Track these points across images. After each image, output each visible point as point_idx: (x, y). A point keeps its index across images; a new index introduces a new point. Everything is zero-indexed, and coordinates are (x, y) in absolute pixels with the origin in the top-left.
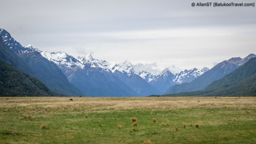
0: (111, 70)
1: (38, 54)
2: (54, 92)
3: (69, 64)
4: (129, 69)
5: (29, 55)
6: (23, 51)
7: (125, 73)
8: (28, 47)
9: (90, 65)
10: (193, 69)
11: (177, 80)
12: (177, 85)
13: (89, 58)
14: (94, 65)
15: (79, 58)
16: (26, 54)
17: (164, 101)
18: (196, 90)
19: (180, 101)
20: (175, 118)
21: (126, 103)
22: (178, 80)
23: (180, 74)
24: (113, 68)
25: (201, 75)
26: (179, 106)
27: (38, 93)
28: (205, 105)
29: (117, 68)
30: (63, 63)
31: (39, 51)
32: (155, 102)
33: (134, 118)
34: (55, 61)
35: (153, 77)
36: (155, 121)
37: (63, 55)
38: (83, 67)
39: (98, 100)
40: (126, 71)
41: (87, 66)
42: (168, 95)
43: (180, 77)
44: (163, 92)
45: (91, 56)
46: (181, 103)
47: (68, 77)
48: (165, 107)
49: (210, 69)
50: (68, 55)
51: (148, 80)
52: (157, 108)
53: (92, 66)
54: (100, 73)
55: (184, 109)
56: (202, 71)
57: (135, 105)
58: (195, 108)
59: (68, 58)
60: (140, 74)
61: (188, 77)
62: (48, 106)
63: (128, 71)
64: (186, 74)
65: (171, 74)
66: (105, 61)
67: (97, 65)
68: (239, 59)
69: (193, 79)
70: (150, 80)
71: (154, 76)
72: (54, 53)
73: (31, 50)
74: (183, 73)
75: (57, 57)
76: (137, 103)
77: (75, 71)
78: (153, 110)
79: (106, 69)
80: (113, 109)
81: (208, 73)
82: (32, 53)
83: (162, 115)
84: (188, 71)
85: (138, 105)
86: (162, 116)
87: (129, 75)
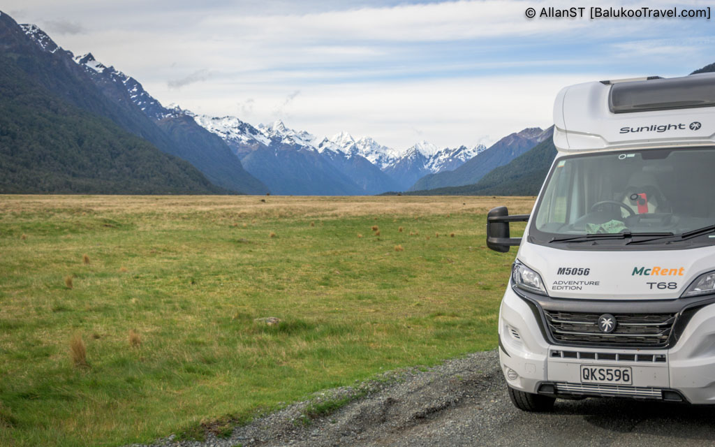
0: (317, 148)
1: (189, 119)
2: (219, 185)
3: (245, 139)
4: (349, 146)
5: (174, 121)
6: (164, 114)
7: (342, 154)
8: (173, 108)
9: (280, 139)
10: (459, 148)
11: (431, 167)
12: (432, 175)
13: (279, 127)
14: (287, 139)
15: (261, 126)
16: (169, 120)
17: (409, 204)
18: (463, 184)
19: (435, 204)
20: (426, 227)
21: (352, 207)
22: (434, 165)
23: (436, 156)
24: (321, 145)
25: (473, 158)
26: (433, 211)
27: (190, 188)
28: (472, 210)
29: (326, 145)
30: (233, 136)
31: (192, 116)
32: (396, 204)
33: (375, 226)
34: (219, 133)
35: (390, 162)
36: (401, 230)
37: (233, 123)
38: (267, 142)
39: (304, 201)
40: (342, 150)
41: (276, 141)
42: (415, 192)
43: (436, 160)
44: (408, 188)
45: (282, 123)
46: (435, 207)
47: (243, 161)
48: (412, 213)
49: (488, 148)
50: (242, 122)
51: (381, 166)
52: (401, 215)
53: (283, 142)
54: (297, 153)
55: (439, 216)
56: (474, 151)
57: (368, 210)
58: (455, 215)
59: (243, 127)
60: (367, 155)
61: (450, 160)
62: (242, 211)
63: (347, 150)
64: (447, 156)
65: (420, 155)
66: (306, 133)
67: (292, 139)
68: (538, 130)
69: (459, 165)
70: (385, 166)
71: (391, 159)
72: (217, 118)
73: (178, 114)
74: (441, 155)
75: (223, 124)
76: (370, 206)
77: (254, 150)
78: (396, 217)
79: (308, 147)
80: (336, 215)
81: (485, 154)
82: (179, 118)
83: (410, 223)
84: (450, 151)
85: (371, 209)
86: (409, 225)
87: (348, 157)
